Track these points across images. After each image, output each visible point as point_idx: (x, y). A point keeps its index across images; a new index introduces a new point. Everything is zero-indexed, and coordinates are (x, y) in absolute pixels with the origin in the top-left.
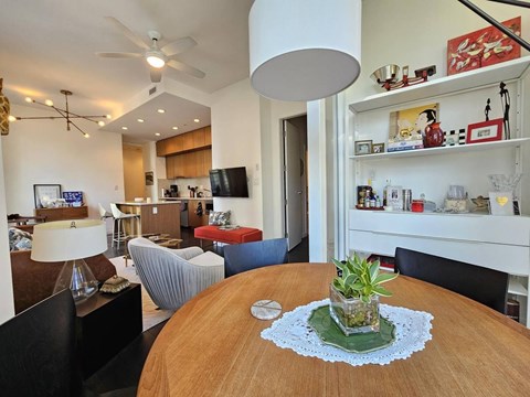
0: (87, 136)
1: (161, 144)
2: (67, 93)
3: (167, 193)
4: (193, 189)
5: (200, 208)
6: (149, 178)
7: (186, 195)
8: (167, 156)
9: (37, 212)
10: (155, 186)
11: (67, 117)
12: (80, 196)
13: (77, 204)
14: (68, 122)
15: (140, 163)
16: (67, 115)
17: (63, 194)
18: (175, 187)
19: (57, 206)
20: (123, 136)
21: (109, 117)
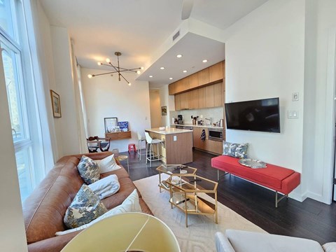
0: (130, 84)
1: (172, 86)
2: (118, 54)
3: (176, 121)
4: (195, 118)
5: (204, 134)
6: (164, 110)
7: (188, 122)
8: (175, 95)
9: (106, 135)
10: (168, 116)
11: (119, 72)
12: (126, 124)
13: (125, 130)
14: (120, 74)
15: (158, 101)
16: (119, 70)
17: (118, 124)
18: (180, 117)
19: (115, 131)
20: (150, 83)
21: (142, 68)
